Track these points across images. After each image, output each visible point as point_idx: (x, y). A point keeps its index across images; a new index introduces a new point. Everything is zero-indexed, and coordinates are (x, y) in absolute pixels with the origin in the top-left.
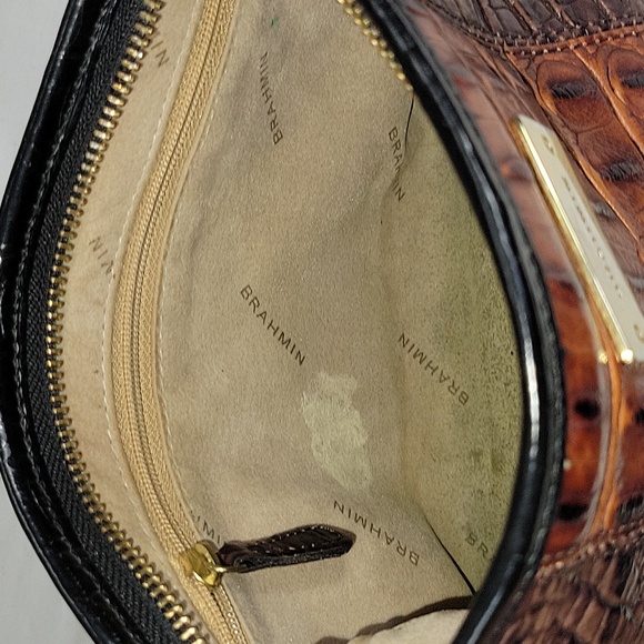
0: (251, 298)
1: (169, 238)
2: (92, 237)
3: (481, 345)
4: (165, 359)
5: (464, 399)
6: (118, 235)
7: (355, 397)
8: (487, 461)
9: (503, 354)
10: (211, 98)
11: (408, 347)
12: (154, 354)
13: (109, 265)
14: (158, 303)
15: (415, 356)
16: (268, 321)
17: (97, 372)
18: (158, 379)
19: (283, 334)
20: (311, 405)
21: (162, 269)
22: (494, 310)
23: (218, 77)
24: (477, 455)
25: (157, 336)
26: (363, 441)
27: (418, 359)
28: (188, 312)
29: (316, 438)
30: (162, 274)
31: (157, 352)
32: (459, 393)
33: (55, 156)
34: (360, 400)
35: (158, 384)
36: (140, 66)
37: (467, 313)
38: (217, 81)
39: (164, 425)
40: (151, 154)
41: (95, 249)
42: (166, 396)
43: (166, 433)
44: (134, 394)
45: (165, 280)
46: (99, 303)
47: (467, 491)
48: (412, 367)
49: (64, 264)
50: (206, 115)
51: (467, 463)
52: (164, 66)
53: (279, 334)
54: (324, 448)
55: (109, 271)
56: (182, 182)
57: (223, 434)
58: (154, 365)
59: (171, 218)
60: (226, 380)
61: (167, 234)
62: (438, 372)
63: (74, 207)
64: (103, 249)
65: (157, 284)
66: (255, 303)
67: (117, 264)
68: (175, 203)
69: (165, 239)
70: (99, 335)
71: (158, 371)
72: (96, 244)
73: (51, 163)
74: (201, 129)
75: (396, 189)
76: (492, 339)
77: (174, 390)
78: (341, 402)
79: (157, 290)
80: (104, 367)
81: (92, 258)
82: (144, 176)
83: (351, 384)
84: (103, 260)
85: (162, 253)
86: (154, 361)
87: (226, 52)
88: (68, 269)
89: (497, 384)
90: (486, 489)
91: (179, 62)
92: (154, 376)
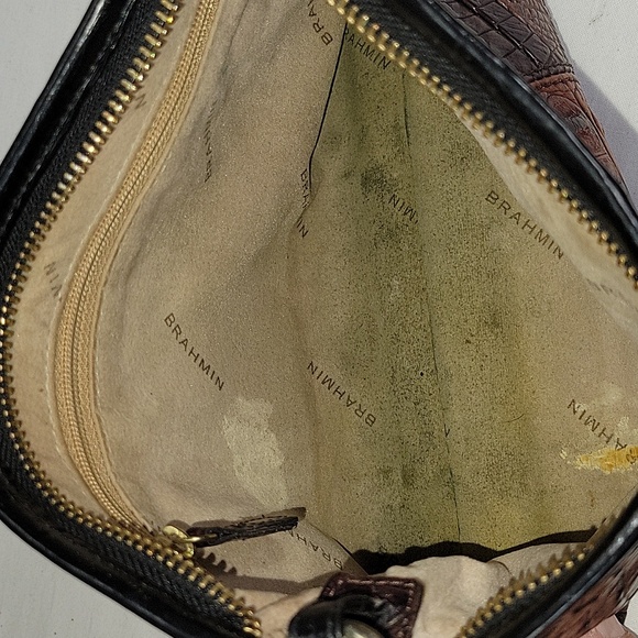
0: (173, 326)
1: (111, 266)
2: (48, 261)
3: (390, 369)
4: (101, 380)
5: (371, 421)
6: (70, 260)
7: (271, 422)
8: (397, 477)
9: (413, 376)
10: (172, 140)
11: (317, 374)
12: (91, 376)
13: (56, 289)
14: (96, 327)
15: (323, 383)
16: (189, 348)
17: (41, 390)
18: (95, 399)
19: (203, 361)
20: (231, 428)
21: (102, 294)
22: (402, 334)
23: (181, 121)
24: (387, 472)
25: (94, 358)
26: (279, 463)
27: (327, 384)
28: (120, 337)
29: (238, 460)
30: (101, 299)
31: (94, 374)
32: (365, 415)
33: (29, 184)
34: (276, 424)
35: (96, 404)
36: (125, 108)
37: (372, 340)
38: (180, 124)
39: (105, 442)
40: (113, 189)
41: (48, 273)
42: (103, 415)
43: (107, 450)
44: (76, 412)
45: (103, 305)
46: (45, 325)
47: (375, 507)
48: (322, 391)
49: (19, 284)
50: (165, 155)
51: (376, 480)
52: (140, 109)
53: (199, 361)
54: (245, 469)
55: (56, 294)
56: (131, 215)
57: (157, 452)
58: (91, 386)
59: (115, 248)
60: (155, 403)
61: (110, 262)
62: (346, 396)
63: (38, 232)
64: (55, 273)
65: (96, 309)
66: (177, 330)
67: (64, 287)
68: (122, 233)
69: (108, 267)
70: (43, 355)
71: (95, 393)
72: (51, 268)
73: (24, 189)
74: (158, 168)
75: (300, 227)
76: (401, 362)
77: (110, 410)
78: (258, 426)
79: (95, 314)
80: (48, 387)
81: (44, 281)
82: (102, 209)
83: (267, 408)
84: (54, 284)
85: (104, 279)
86: (91, 382)
87: (191, 98)
88: (22, 289)
89: (407, 403)
90: (396, 503)
91: (153, 107)
92: (92, 396)
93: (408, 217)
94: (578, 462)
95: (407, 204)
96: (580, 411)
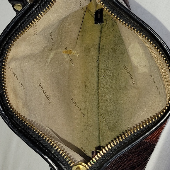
5: (124, 67)
9: (107, 76)
24: (122, 53)
89: (111, 70)
93: (102, 116)
94: (75, 53)
95: (102, 119)
96: (73, 64)
